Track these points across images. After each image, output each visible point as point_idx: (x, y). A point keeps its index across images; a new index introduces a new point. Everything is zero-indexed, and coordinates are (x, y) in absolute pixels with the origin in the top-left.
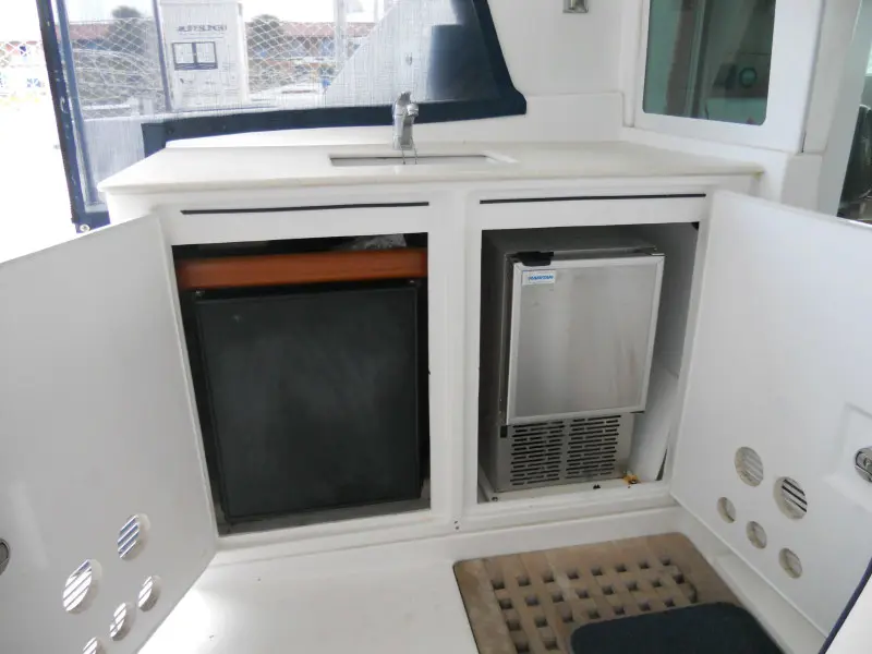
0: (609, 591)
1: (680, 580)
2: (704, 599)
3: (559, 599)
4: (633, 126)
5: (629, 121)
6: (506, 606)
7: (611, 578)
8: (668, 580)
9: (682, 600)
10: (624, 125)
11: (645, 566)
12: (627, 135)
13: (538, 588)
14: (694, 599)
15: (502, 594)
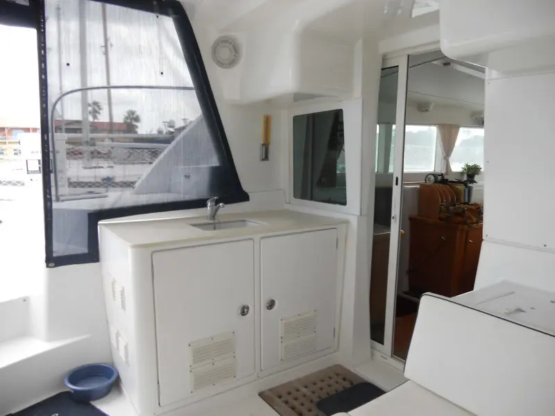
0: (321, 389)
1: (344, 379)
2: (355, 383)
3: (305, 396)
4: (289, 203)
5: (288, 201)
6: (286, 402)
7: (320, 384)
8: (340, 380)
9: (347, 385)
10: (286, 203)
11: (330, 378)
12: (287, 207)
13: (295, 394)
14: (352, 384)
15: (283, 399)
